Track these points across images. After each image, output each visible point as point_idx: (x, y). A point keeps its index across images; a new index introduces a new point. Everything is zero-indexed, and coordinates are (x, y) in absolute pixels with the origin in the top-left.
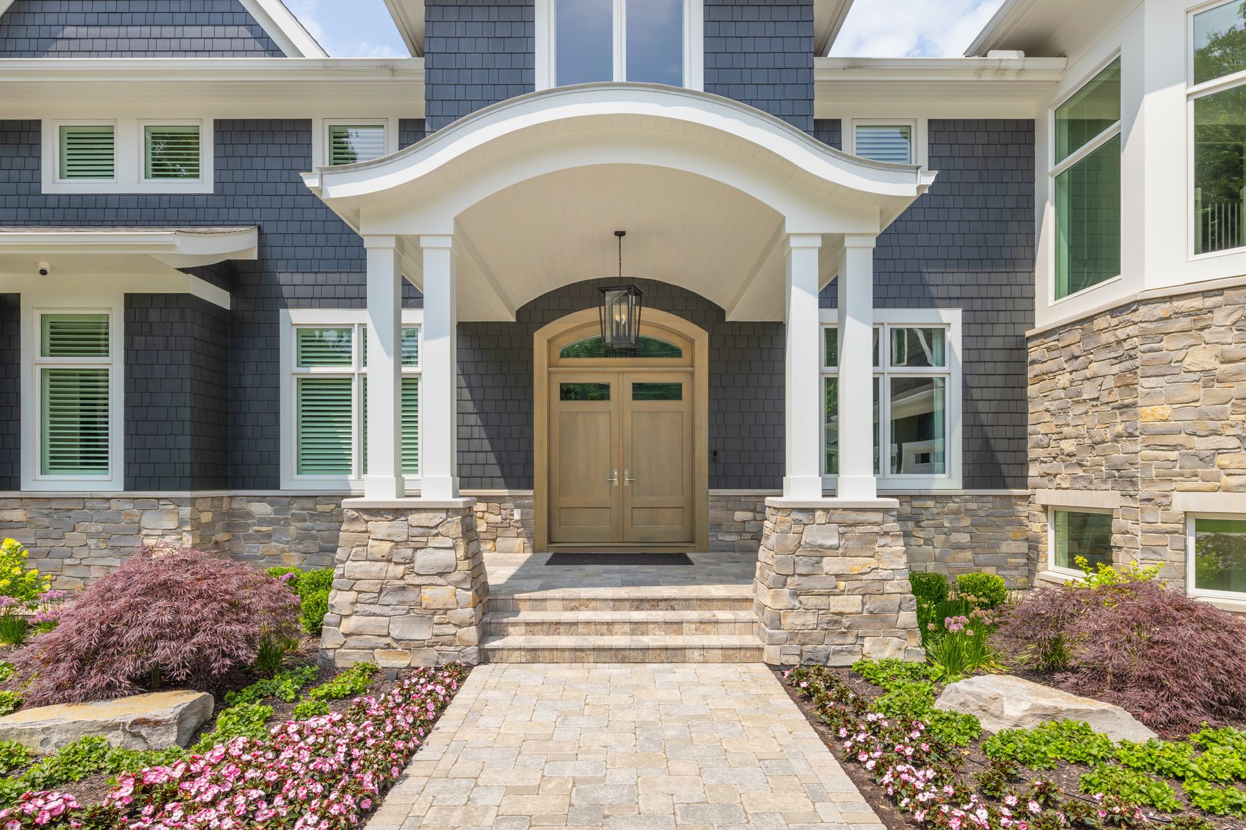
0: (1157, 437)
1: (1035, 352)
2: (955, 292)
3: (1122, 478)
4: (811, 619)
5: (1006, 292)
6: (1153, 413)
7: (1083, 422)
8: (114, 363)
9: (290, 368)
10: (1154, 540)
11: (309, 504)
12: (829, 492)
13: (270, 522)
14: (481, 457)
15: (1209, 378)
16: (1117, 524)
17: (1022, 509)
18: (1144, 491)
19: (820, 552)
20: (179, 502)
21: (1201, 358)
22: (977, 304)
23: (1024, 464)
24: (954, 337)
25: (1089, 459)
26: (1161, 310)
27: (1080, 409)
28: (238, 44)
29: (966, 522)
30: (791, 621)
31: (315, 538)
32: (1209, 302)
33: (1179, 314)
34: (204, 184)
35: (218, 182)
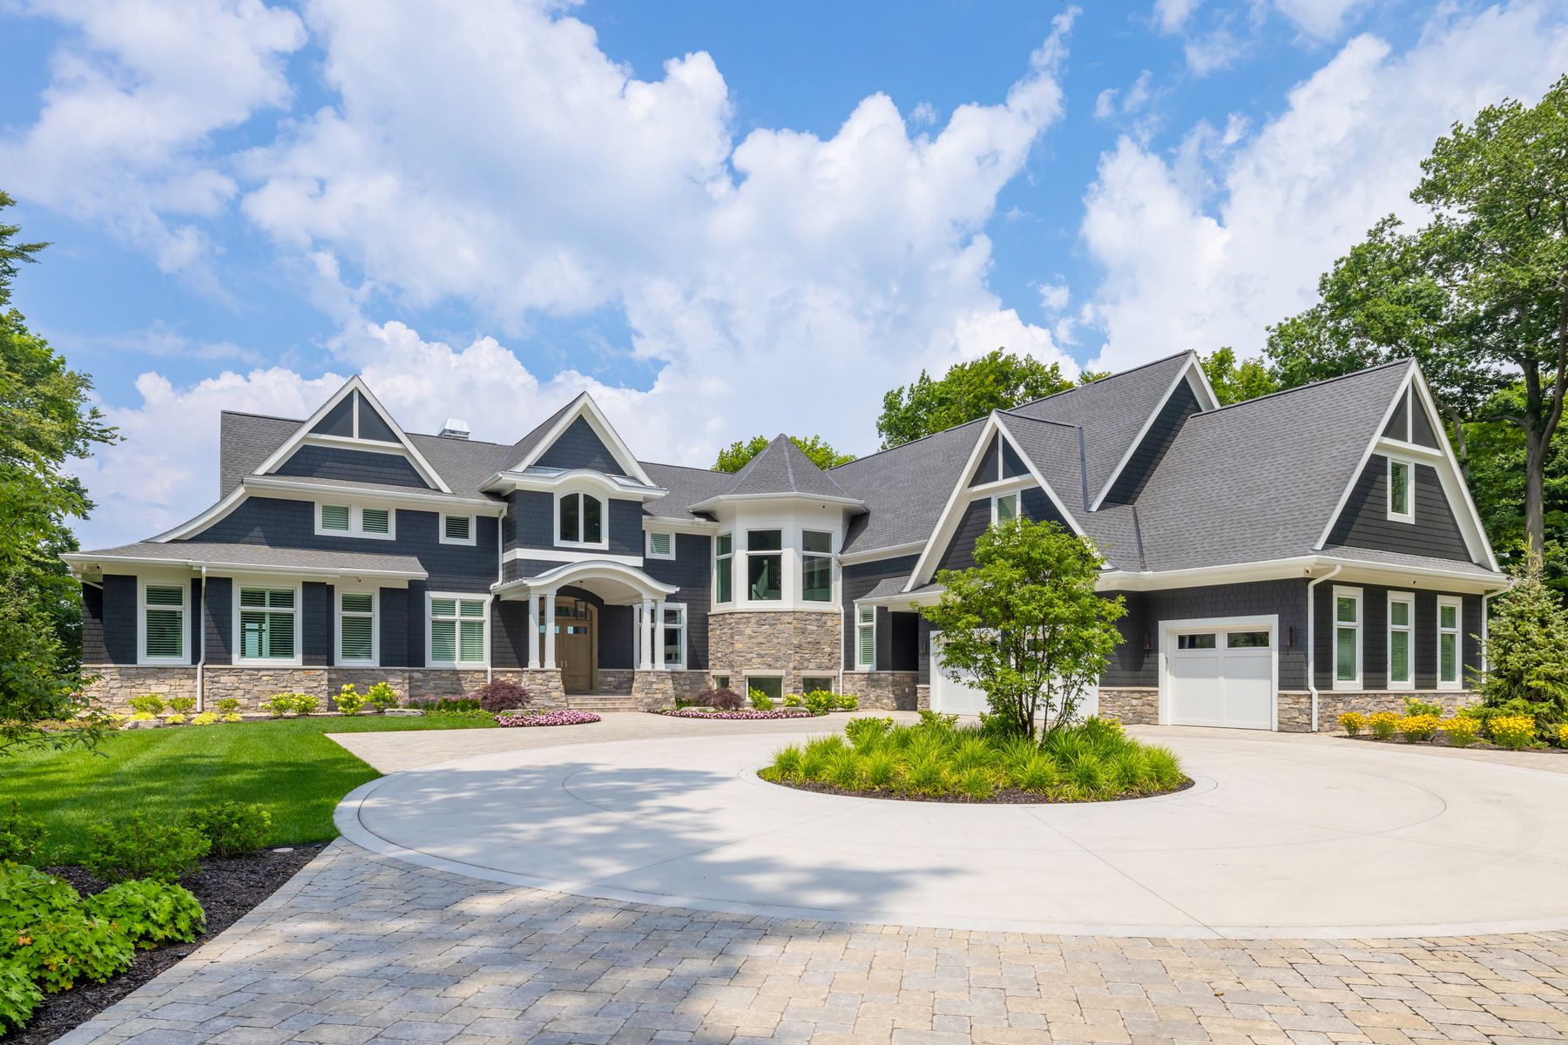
0: (738, 653)
1: (711, 620)
2: (684, 597)
3: (731, 666)
4: (650, 700)
5: (702, 598)
6: (738, 646)
7: (723, 648)
8: (375, 615)
9: (429, 617)
10: (739, 684)
11: (438, 673)
12: (653, 667)
13: (421, 681)
14: (510, 655)
15: (751, 637)
16: (731, 679)
17: (706, 677)
18: (736, 670)
19: (652, 683)
20: (403, 671)
21: (748, 631)
22: (692, 602)
23: (707, 661)
24: (684, 614)
25: (724, 659)
26: (740, 616)
27: (721, 643)
28: (406, 478)
29: (688, 682)
30: (646, 700)
31: (440, 688)
32: (751, 615)
33: (744, 618)
34: (391, 535)
35: (398, 536)
